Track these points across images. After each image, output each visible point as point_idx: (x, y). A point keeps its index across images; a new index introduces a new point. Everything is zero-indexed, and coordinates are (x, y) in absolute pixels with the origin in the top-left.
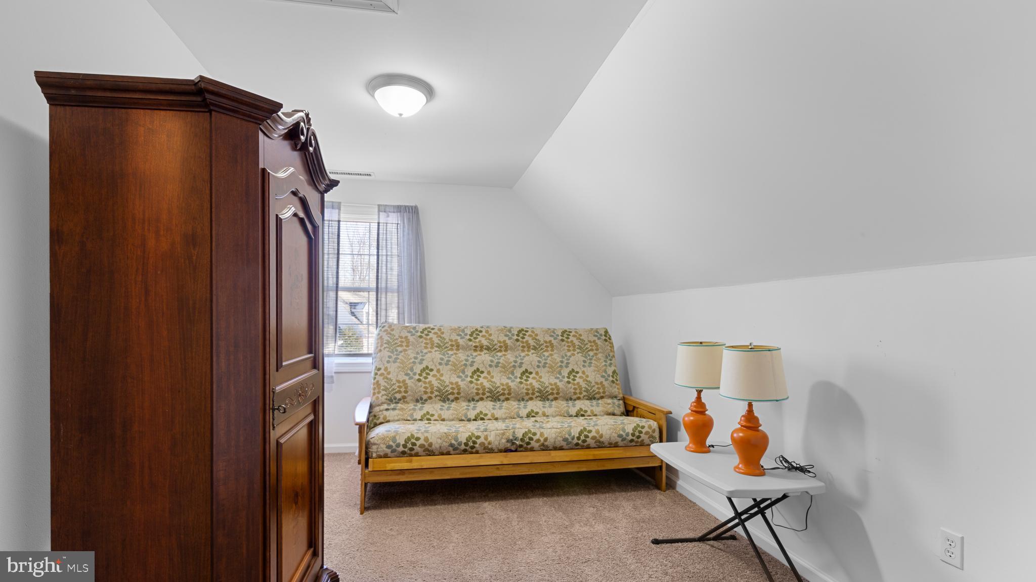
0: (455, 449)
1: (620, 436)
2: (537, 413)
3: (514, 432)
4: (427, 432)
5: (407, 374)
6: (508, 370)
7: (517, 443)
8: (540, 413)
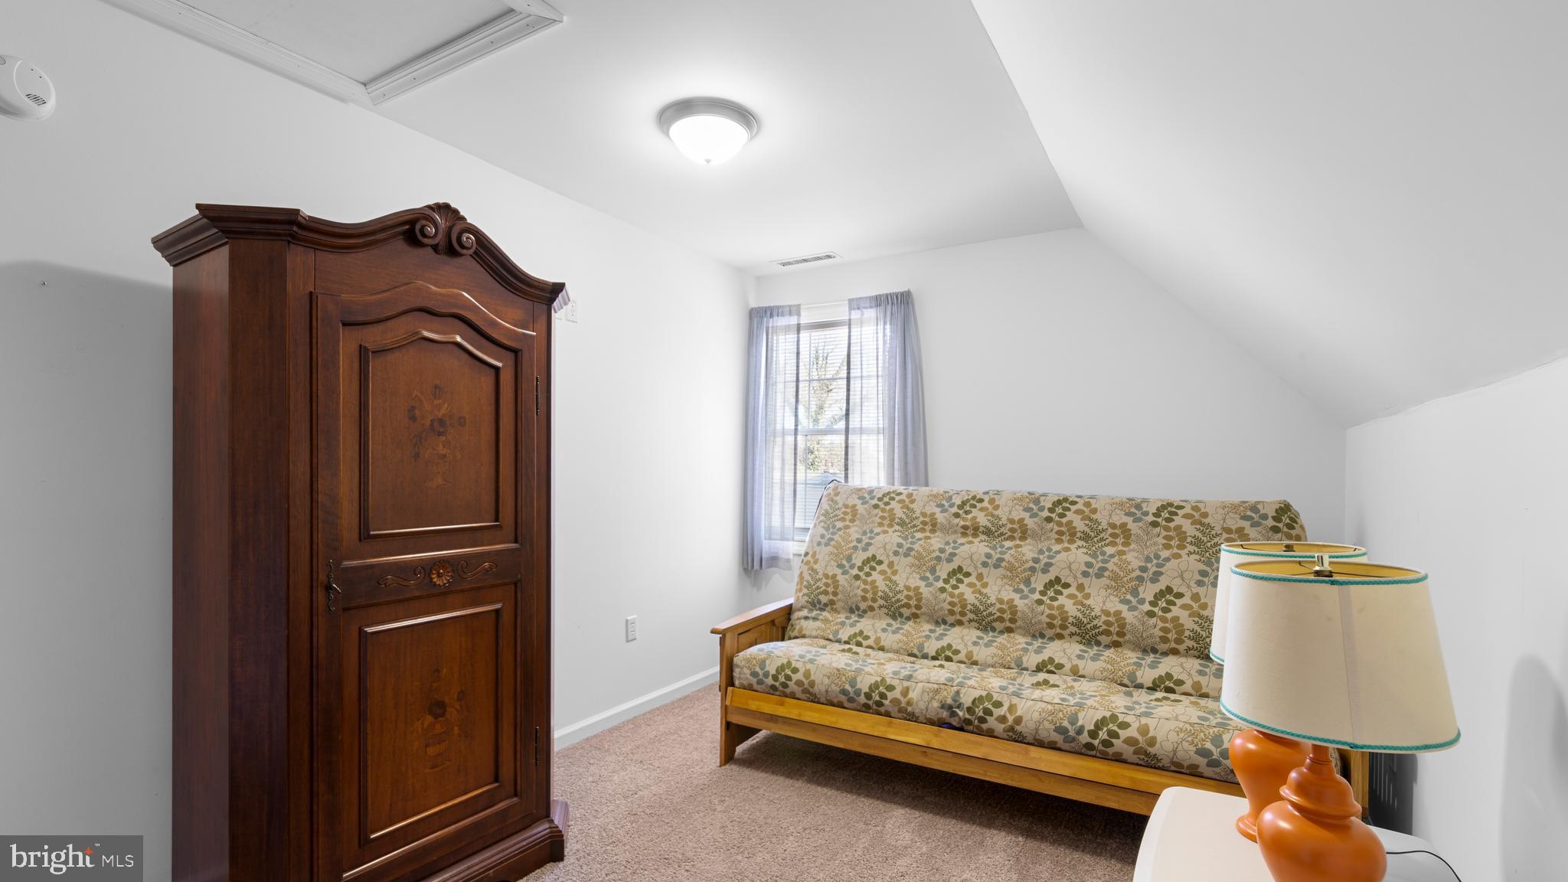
0: (846, 700)
1: (1203, 753)
2: (1060, 666)
3: (958, 693)
4: (811, 661)
5: (841, 566)
6: (1020, 575)
7: (961, 714)
8: (1068, 666)
